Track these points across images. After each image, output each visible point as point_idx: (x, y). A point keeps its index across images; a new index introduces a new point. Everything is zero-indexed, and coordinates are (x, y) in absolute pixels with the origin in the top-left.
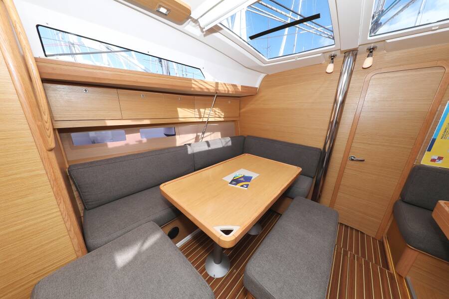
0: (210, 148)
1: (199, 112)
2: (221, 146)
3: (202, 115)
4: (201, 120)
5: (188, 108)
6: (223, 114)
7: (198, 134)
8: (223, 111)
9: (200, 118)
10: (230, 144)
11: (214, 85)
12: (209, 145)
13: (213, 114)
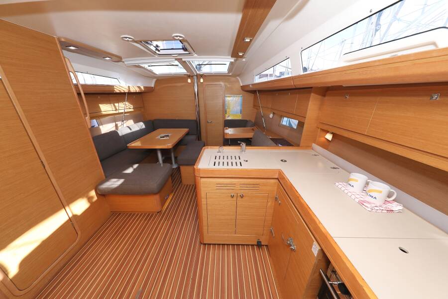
0: (132, 131)
1: (114, 106)
2: (138, 129)
3: (117, 108)
4: (117, 112)
5: (106, 104)
6: (132, 106)
7: (117, 123)
8: (131, 104)
9: (116, 110)
10: (144, 127)
11: (127, 88)
12: (131, 129)
13: (124, 107)
